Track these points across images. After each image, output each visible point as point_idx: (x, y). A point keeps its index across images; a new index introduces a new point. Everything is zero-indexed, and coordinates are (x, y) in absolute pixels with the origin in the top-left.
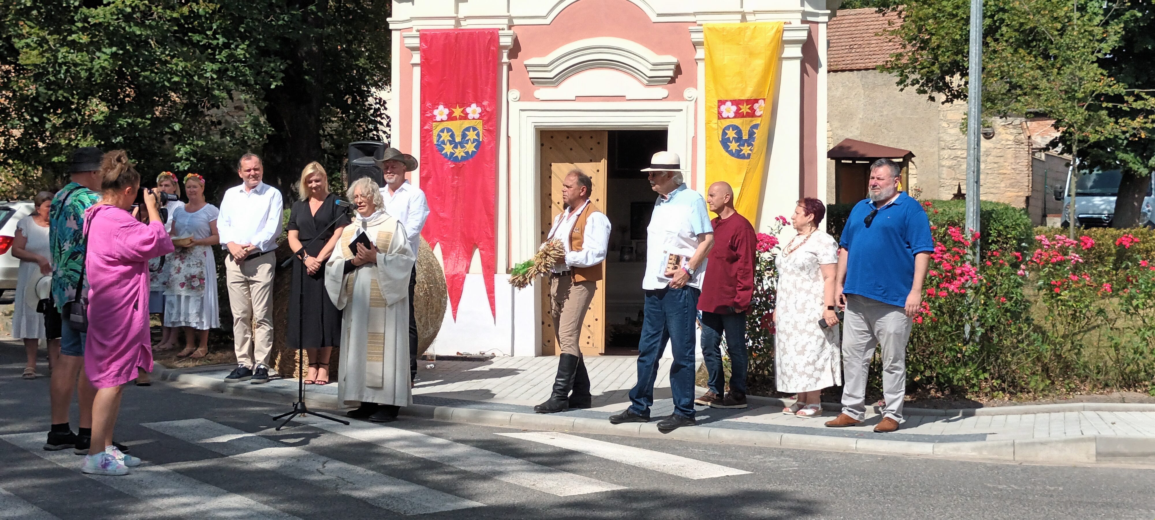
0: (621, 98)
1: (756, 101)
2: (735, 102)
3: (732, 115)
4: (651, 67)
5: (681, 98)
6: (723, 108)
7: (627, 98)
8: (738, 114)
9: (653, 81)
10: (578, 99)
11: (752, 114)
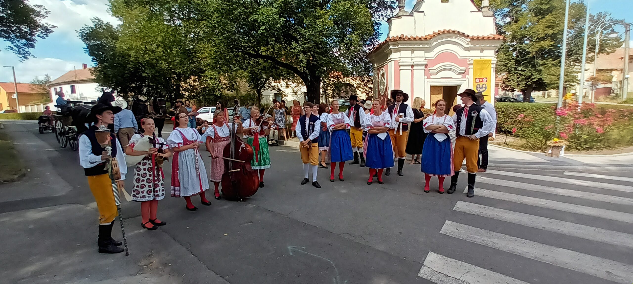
0: (451, 78)
1: (484, 78)
2: (479, 79)
3: (478, 82)
4: (459, 70)
5: (466, 78)
6: (476, 80)
7: (453, 78)
9: (459, 74)
10: (441, 78)
11: (482, 81)
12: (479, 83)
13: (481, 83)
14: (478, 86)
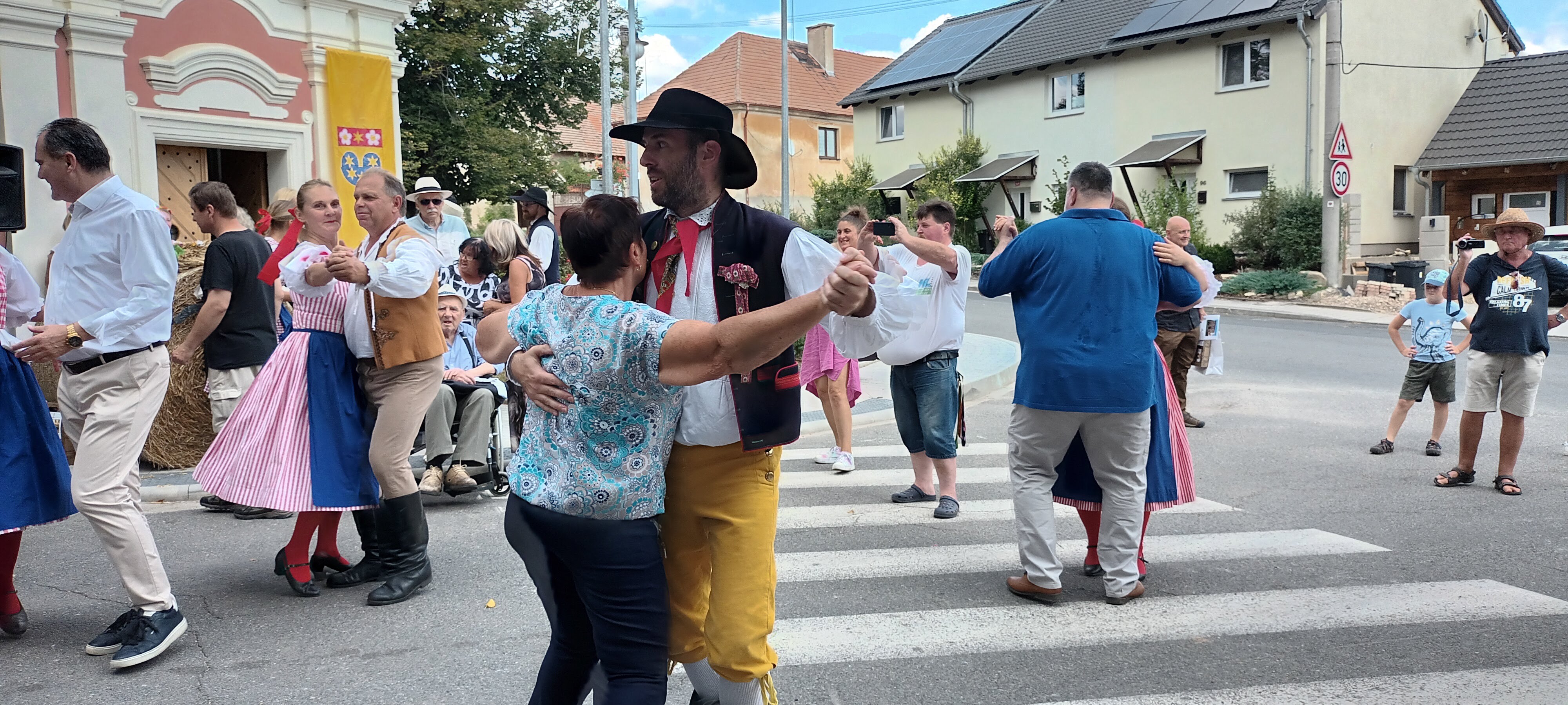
0: (245, 115)
1: (368, 131)
2: (351, 131)
3: (348, 142)
4: (277, 84)
5: (299, 120)
6: (341, 134)
7: (251, 115)
8: (354, 143)
9: (276, 100)
10: (203, 110)
11: (365, 143)
12: (353, 150)
13: (362, 148)
14: (350, 162)
